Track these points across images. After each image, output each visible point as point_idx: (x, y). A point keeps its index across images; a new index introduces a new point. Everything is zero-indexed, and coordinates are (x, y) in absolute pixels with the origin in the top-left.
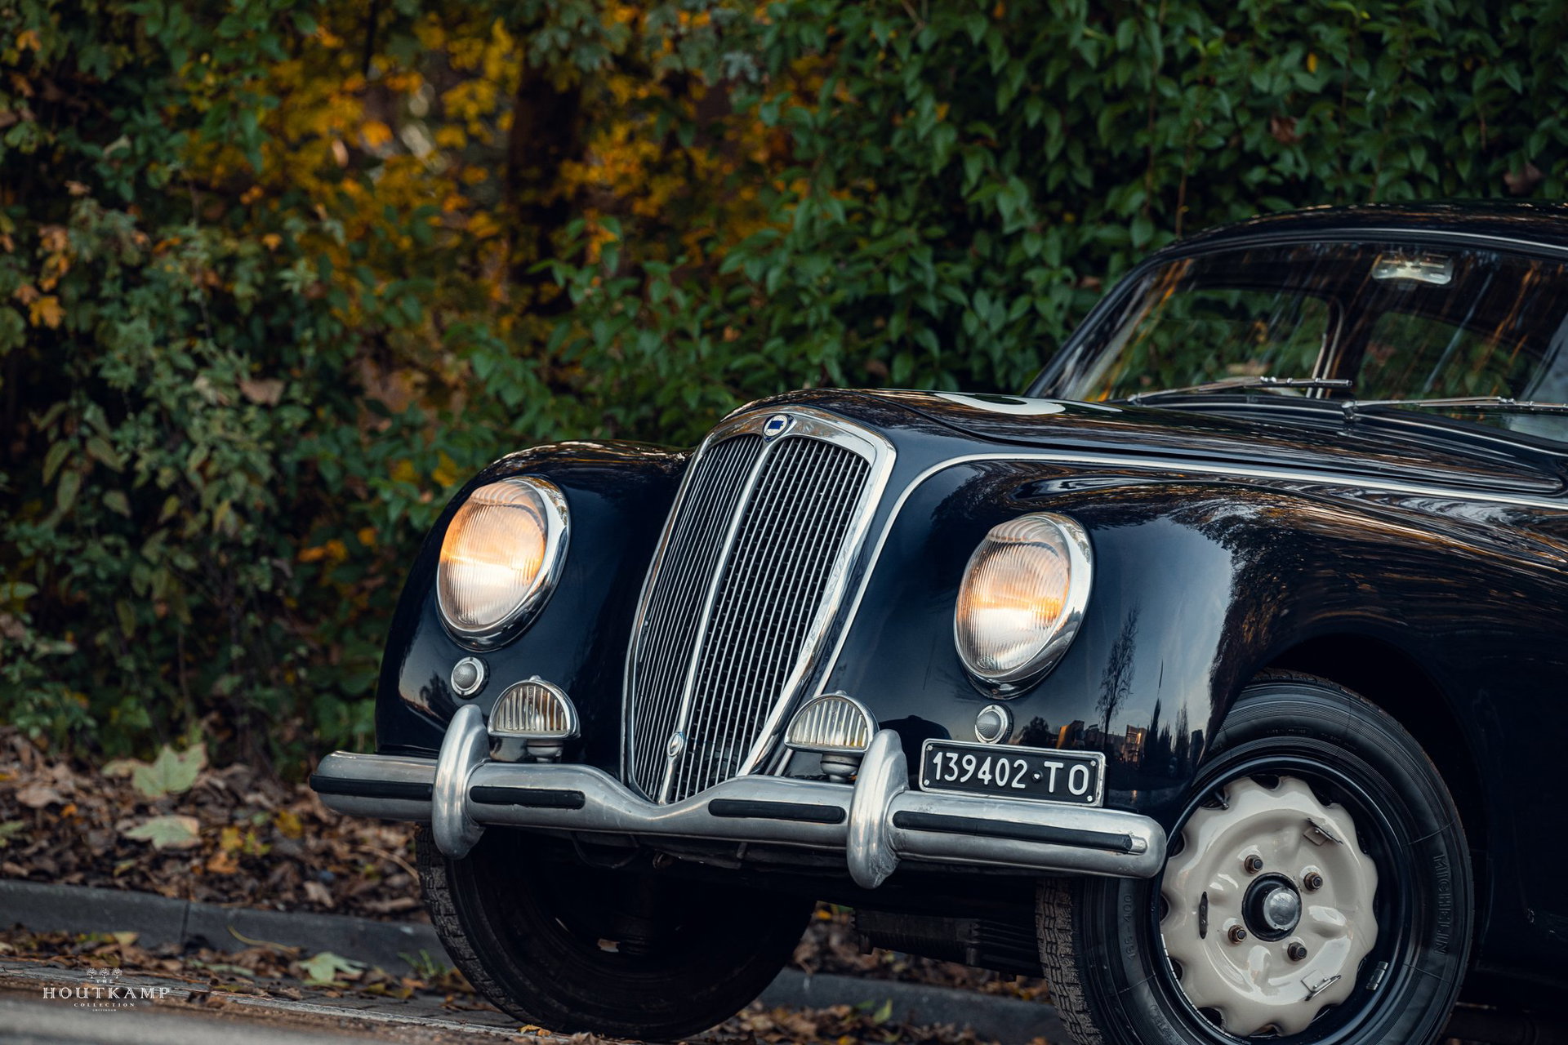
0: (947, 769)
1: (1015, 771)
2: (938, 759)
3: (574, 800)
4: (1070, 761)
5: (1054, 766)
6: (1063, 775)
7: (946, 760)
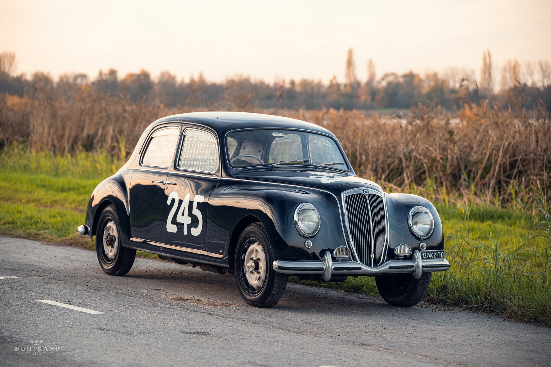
0: (424, 256)
1: (434, 255)
2: (423, 254)
3: (360, 269)
4: (441, 252)
5: (439, 253)
6: (440, 254)
7: (424, 254)
